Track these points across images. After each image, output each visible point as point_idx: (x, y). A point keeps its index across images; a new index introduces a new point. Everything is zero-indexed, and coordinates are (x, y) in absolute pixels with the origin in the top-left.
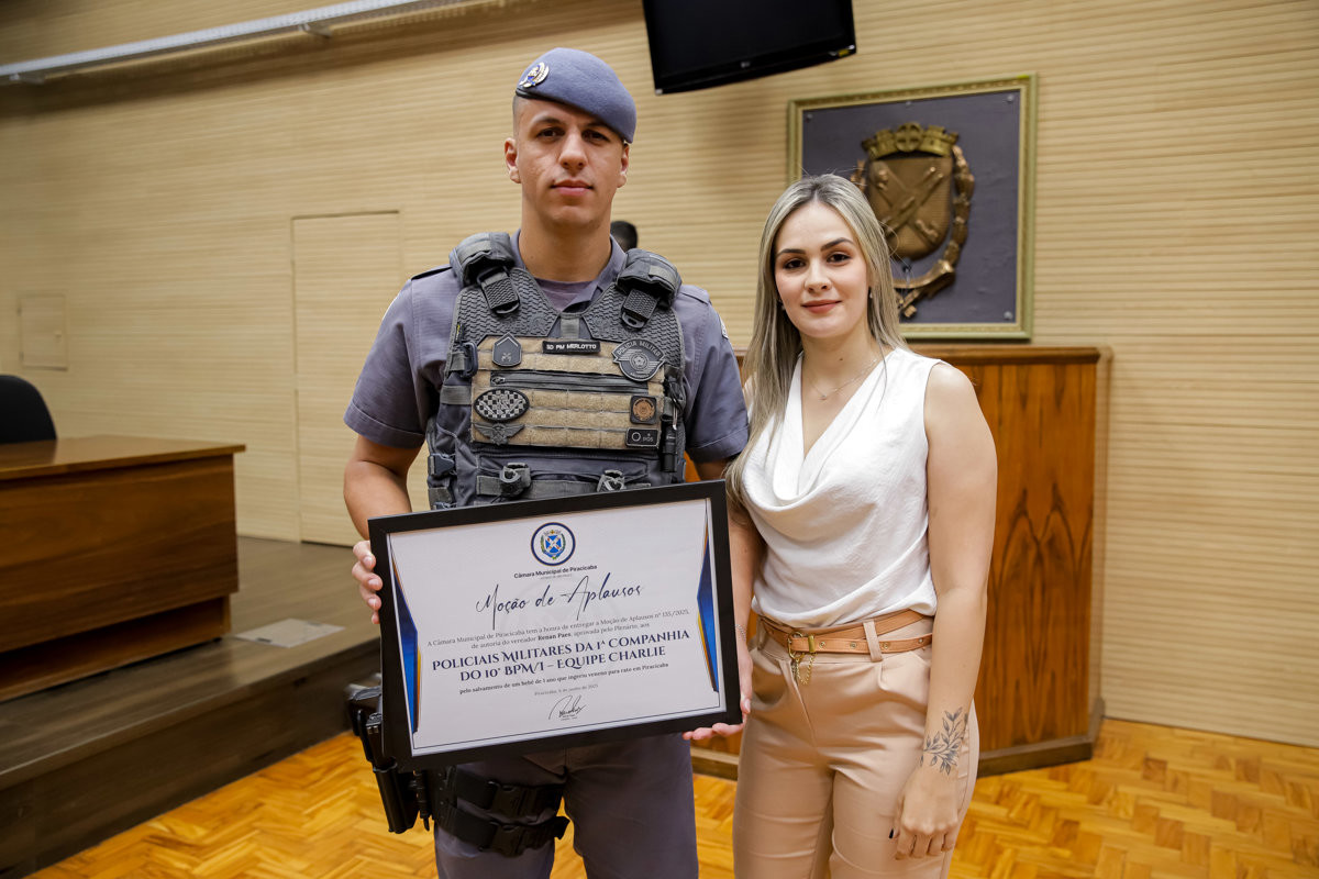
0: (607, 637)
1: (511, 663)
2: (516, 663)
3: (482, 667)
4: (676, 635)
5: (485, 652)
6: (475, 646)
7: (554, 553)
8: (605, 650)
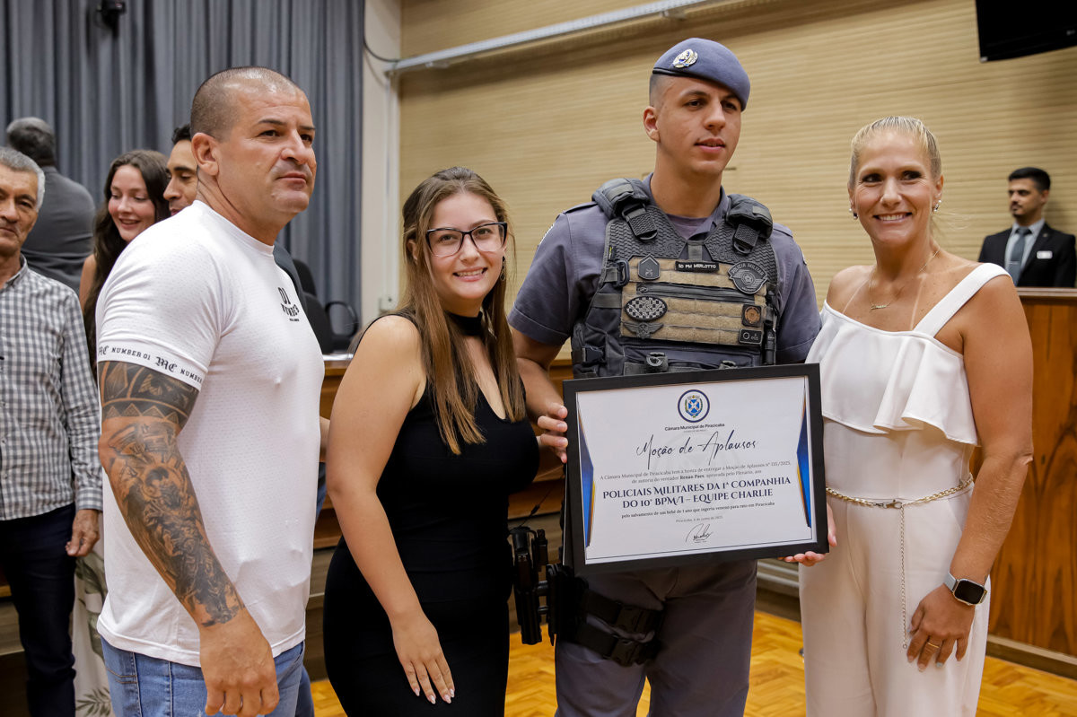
0: (730, 479)
1: (660, 496)
2: (664, 496)
3: (639, 498)
4: (781, 481)
5: (642, 487)
6: (634, 482)
7: (694, 412)
8: (729, 490)
